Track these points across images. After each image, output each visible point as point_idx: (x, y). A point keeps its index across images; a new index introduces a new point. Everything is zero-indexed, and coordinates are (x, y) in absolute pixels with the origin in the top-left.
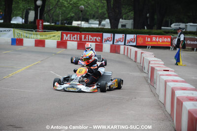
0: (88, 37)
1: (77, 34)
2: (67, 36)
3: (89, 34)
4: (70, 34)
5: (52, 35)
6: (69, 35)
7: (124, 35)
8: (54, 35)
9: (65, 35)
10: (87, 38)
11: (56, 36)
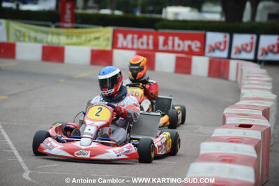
0: (173, 41)
1: (148, 34)
2: (125, 37)
3: (174, 35)
4: (133, 33)
5: (93, 36)
6: (129, 37)
7: (255, 36)
8: (97, 35)
9: (120, 36)
10: (170, 43)
11: (102, 39)
